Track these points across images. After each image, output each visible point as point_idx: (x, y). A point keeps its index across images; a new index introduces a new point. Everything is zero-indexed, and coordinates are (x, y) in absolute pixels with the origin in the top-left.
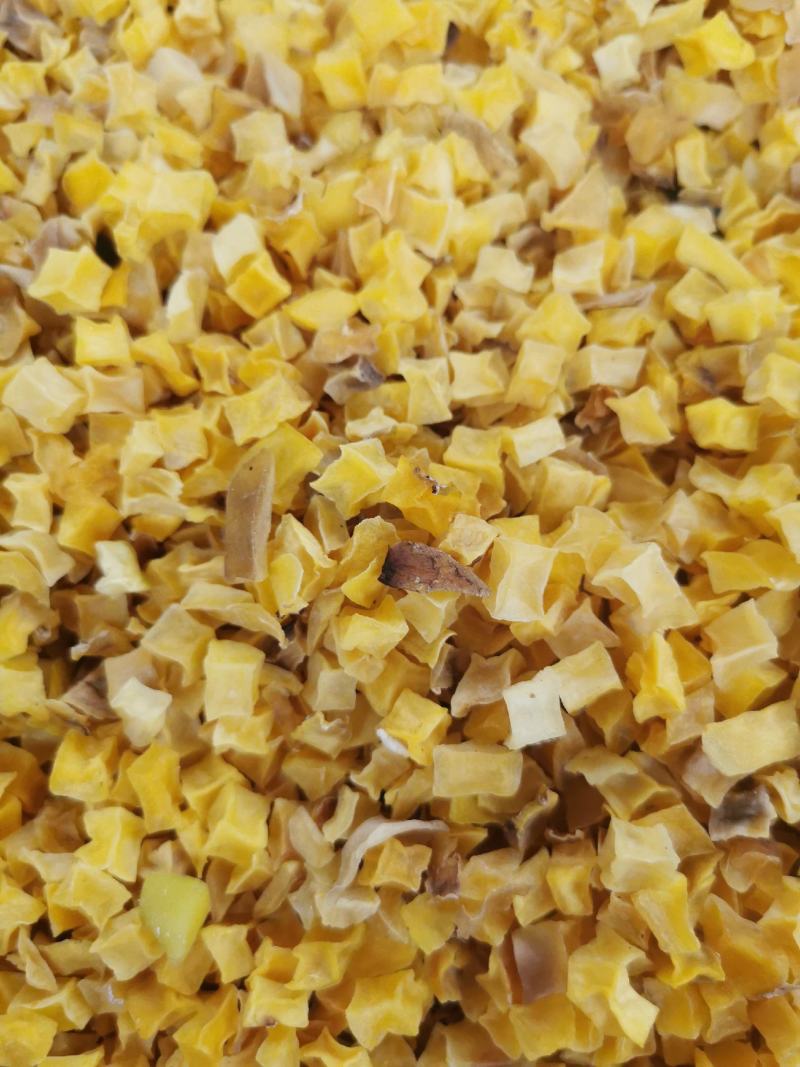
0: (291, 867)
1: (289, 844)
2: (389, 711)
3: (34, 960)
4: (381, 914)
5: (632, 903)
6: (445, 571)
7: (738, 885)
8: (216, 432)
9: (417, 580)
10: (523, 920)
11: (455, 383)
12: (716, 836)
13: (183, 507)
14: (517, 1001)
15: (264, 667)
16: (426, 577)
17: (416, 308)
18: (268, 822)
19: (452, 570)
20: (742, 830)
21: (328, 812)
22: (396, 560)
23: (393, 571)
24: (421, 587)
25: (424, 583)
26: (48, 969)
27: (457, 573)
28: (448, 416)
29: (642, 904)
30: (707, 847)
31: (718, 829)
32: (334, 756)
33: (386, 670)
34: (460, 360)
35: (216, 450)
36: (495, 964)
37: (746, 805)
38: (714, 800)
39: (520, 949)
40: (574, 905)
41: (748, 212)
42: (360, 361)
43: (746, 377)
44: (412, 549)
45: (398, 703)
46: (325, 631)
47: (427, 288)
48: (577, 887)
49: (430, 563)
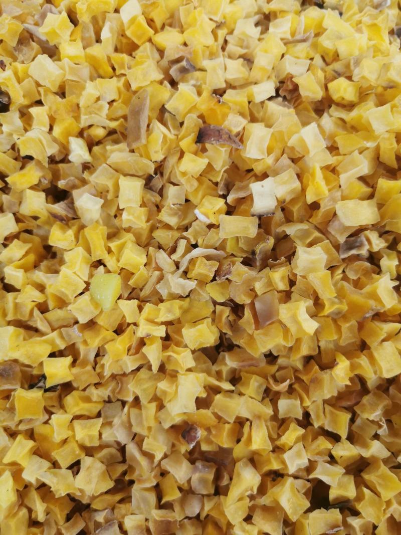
0: (157, 273)
1: (156, 263)
2: (200, 204)
3: (41, 320)
4: (197, 288)
5: (307, 279)
6: (224, 136)
7: (352, 276)
8: (123, 89)
9: (213, 139)
10: (259, 293)
11: (226, 72)
12: (343, 256)
13: (108, 122)
14: (257, 328)
15: (143, 190)
16: (216, 138)
17: (210, 41)
18: (147, 256)
19: (227, 136)
20: (354, 252)
21: (173, 250)
22: (203, 132)
23: (201, 137)
24: (214, 142)
25: (216, 140)
26: (47, 324)
27: (229, 138)
28: (224, 85)
29: (311, 279)
30: (339, 262)
31: (343, 253)
32: (176, 228)
33: (198, 187)
34: (229, 62)
35: (122, 96)
36: (247, 312)
37: (355, 241)
38: (342, 239)
39: (258, 305)
40: (282, 286)
41: (354, 14)
42: (185, 59)
43: (353, 71)
44: (210, 127)
45: (204, 200)
46: (171, 171)
47: (214, 33)
48: (282, 278)
49: (218, 133)
